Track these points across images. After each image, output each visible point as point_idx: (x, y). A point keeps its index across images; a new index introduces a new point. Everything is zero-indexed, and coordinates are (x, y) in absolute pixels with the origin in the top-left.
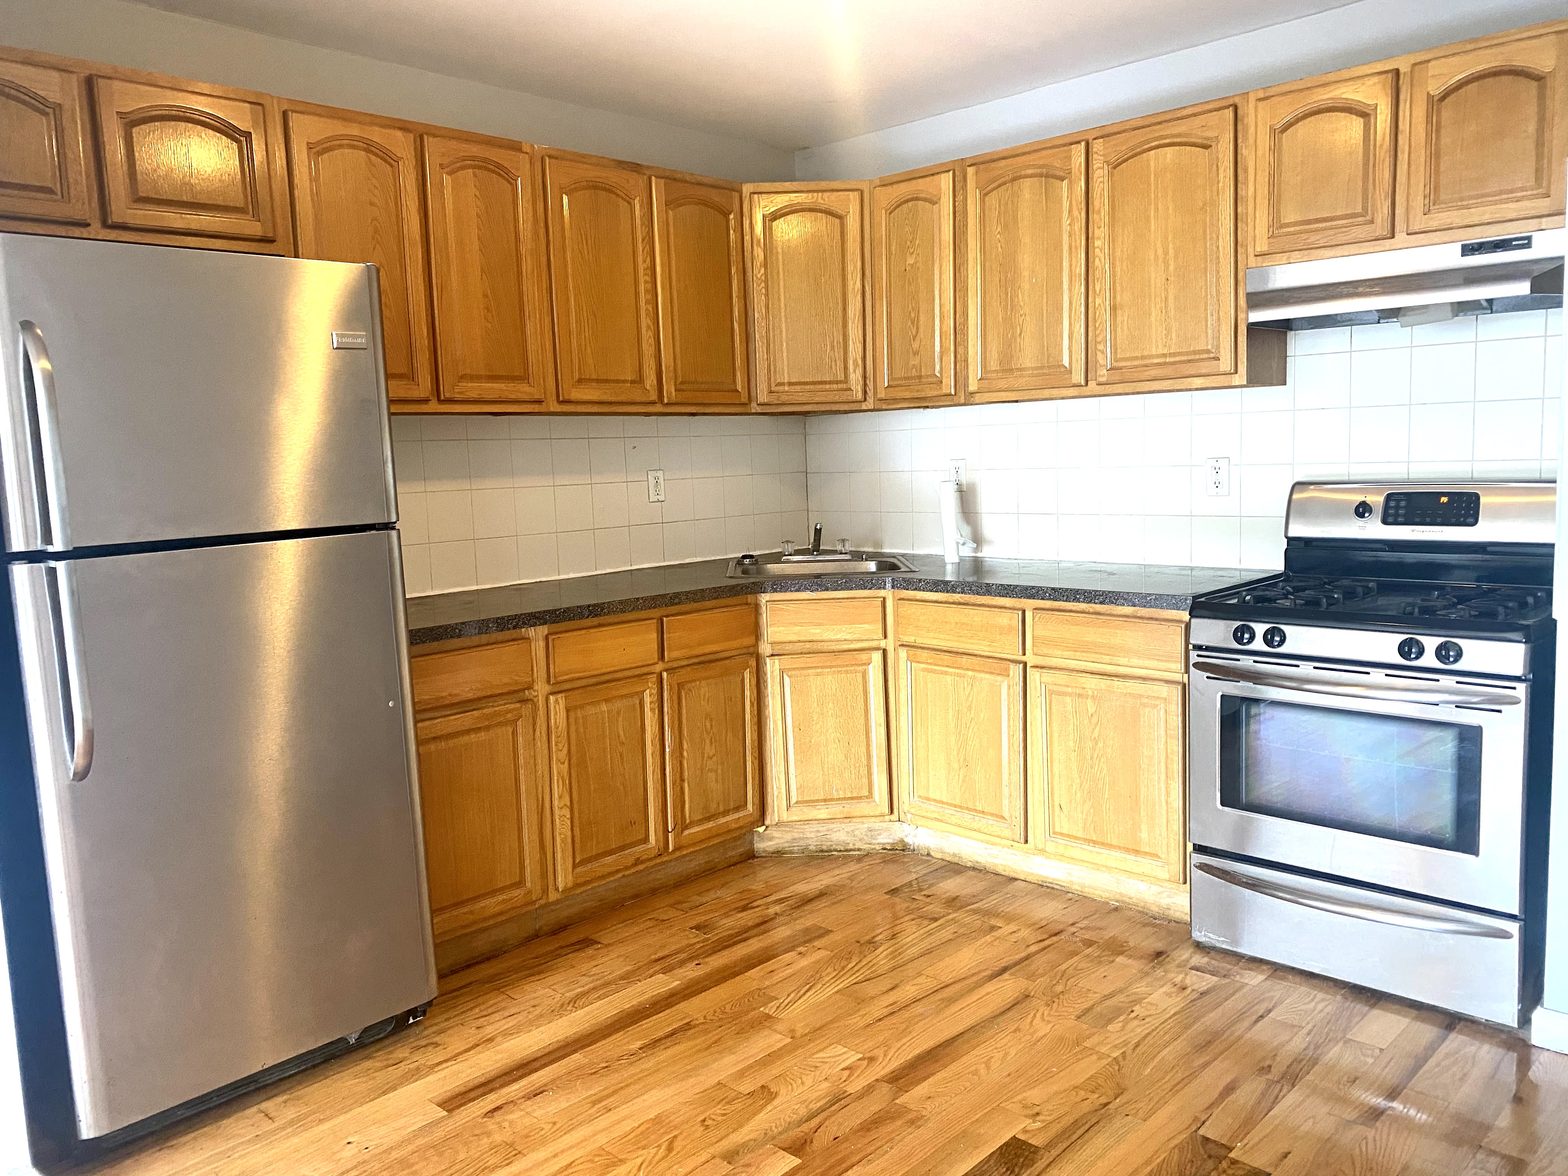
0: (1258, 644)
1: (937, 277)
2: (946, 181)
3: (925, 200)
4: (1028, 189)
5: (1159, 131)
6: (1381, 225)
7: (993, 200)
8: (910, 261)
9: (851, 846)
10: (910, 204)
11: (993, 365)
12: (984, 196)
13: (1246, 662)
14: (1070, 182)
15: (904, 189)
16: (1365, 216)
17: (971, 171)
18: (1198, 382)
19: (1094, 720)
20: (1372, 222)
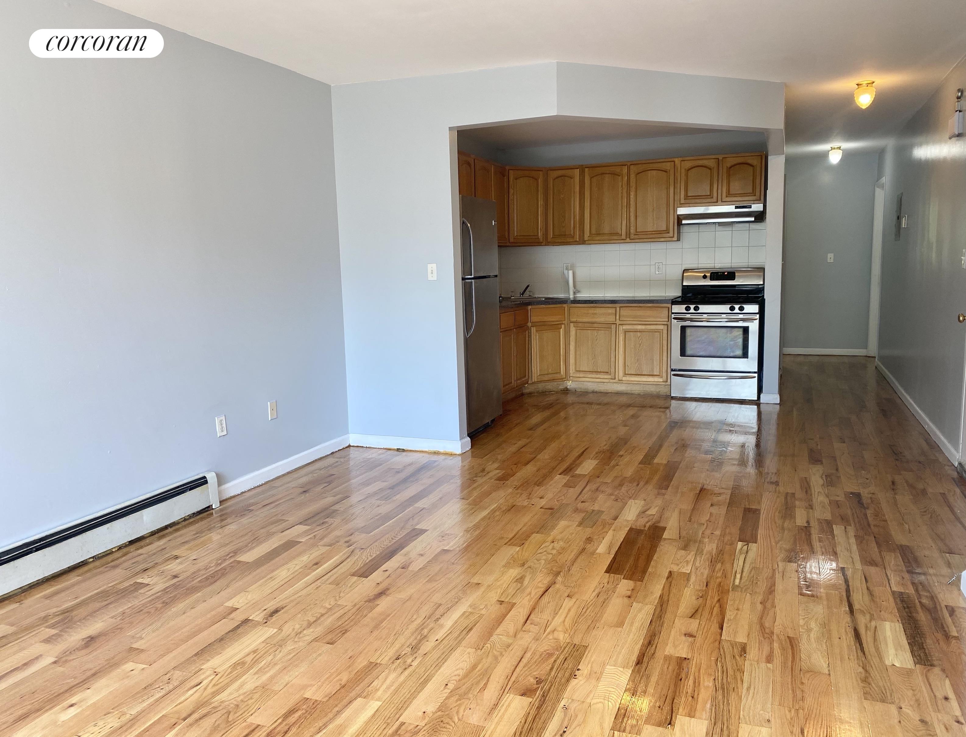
0: (692, 311)
1: (572, 202)
2: (577, 172)
3: (567, 177)
4: (607, 178)
5: (651, 165)
6: (715, 199)
7: (594, 180)
8: (562, 196)
9: (551, 390)
10: (562, 178)
11: (594, 232)
12: (591, 178)
13: (688, 316)
14: (622, 177)
15: (560, 173)
16: (710, 196)
17: (586, 170)
18: (663, 239)
19: (640, 338)
20: (712, 198)
